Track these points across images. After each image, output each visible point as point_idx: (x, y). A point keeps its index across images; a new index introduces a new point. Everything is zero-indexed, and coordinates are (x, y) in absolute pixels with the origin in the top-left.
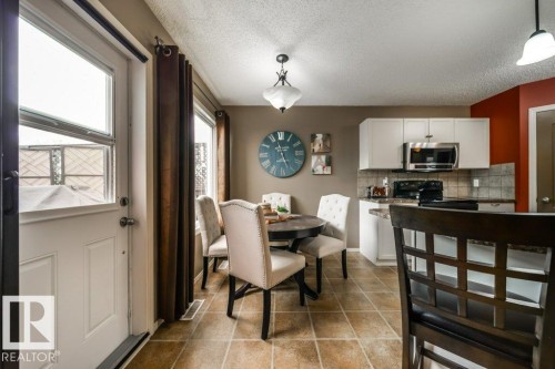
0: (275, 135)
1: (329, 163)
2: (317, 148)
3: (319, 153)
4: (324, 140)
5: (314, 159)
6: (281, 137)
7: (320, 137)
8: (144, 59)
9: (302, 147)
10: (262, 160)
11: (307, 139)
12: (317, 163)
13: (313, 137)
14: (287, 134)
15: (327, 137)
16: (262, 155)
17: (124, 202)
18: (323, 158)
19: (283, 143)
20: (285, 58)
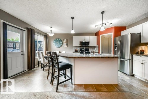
0: (56, 39)
1: (67, 45)
2: (65, 42)
3: (65, 43)
4: (66, 40)
5: (64, 44)
6: (58, 40)
7: (65, 40)
8: (25, 31)
9: (62, 42)
10: (54, 44)
11: (63, 40)
12: (65, 45)
13: (64, 40)
14: (59, 39)
15: (67, 40)
16: (54, 43)
17: (22, 51)
18: (66, 44)
19: (58, 41)
20: (51, 28)
